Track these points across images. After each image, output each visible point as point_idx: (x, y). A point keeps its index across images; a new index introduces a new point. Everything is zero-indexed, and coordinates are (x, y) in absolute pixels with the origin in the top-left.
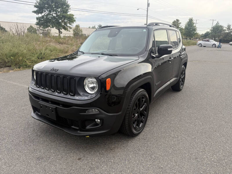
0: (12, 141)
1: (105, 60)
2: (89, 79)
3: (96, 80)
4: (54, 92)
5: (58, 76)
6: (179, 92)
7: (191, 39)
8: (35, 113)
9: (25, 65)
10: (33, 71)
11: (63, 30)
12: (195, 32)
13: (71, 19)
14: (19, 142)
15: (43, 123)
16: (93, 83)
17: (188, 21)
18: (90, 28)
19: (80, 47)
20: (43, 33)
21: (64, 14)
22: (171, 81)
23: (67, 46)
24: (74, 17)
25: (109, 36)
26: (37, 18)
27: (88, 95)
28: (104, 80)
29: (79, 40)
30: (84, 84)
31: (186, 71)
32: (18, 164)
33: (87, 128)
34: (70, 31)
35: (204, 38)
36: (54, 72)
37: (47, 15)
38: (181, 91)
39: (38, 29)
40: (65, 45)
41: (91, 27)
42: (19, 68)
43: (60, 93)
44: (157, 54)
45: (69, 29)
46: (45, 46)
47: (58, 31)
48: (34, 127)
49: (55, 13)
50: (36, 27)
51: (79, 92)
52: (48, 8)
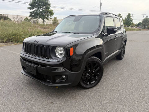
2: (59, 48)
3: (63, 49)
4: (36, 56)
5: (39, 45)
6: (121, 60)
7: (128, 27)
8: (24, 70)
11: (46, 20)
12: (132, 22)
13: (51, 13)
15: (30, 78)
16: (61, 51)
17: (128, 15)
20: (34, 22)
21: (47, 10)
23: (48, 30)
24: (53, 12)
25: (74, 21)
27: (57, 58)
28: (69, 48)
30: (56, 51)
33: (56, 81)
34: (50, 21)
36: (36, 43)
37: (37, 10)
39: (31, 20)
40: (46, 29)
42: (18, 43)
43: (40, 57)
44: (106, 33)
45: (50, 19)
46: (34, 30)
47: (43, 20)
49: (41, 9)
50: (29, 18)
51: (52, 57)
52: (37, 6)
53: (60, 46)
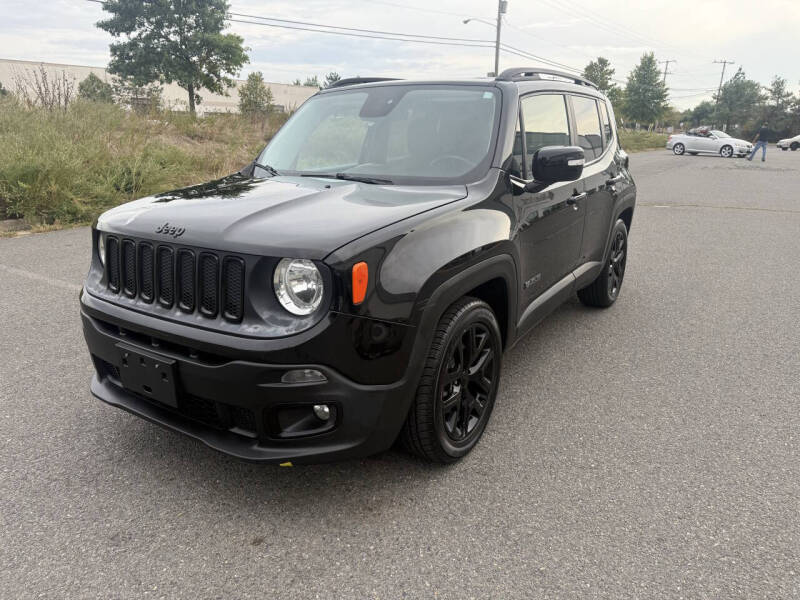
0: (25, 478)
1: (349, 198)
2: (292, 264)
3: (315, 268)
4: (169, 307)
5: (184, 251)
6: (605, 311)
7: (646, 128)
8: (105, 381)
9: (69, 212)
10: (96, 234)
11: (203, 92)
12: (662, 104)
13: (233, 54)
14: (46, 482)
15: (133, 418)
16: (306, 278)
17: (639, 64)
18: (298, 84)
19: (261, 151)
20: (134, 102)
21: (206, 35)
22: (579, 272)
23: (218, 146)
24: (243, 46)
26: (114, 49)
27: (288, 319)
28: (347, 267)
29: (260, 125)
30: (276, 280)
31: (629, 239)
32: (42, 557)
33: (284, 435)
34: (227, 95)
35: (693, 126)
36: (169, 238)
37: (149, 38)
38: (611, 309)
39: (116, 87)
40: (211, 145)
41: (302, 83)
42: (51, 222)
43: (190, 312)
44: (530, 180)
45: (225, 87)
46: (141, 147)
47: (187, 93)
48: (99, 429)
49: (175, 32)
50: (109, 79)
51: (259, 314)
52: (151, 13)
53: (296, 255)
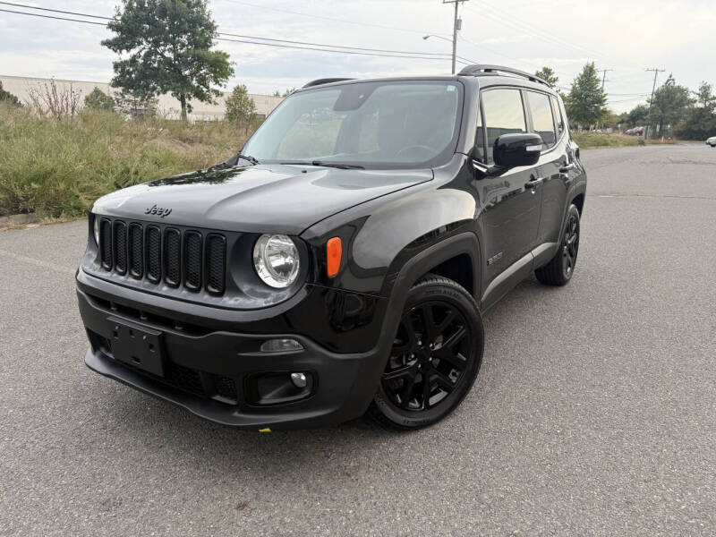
0: (24, 447)
2: (271, 240)
3: (292, 244)
4: (157, 283)
5: (171, 230)
6: (561, 288)
7: (588, 129)
8: (98, 353)
9: (75, 208)
10: (92, 217)
11: (194, 102)
12: (602, 108)
13: (220, 67)
14: (43, 449)
15: (127, 389)
16: (283, 254)
17: (582, 73)
18: (277, 95)
20: (135, 112)
21: (197, 52)
22: (536, 252)
23: (206, 148)
24: (229, 60)
26: (116, 66)
27: (266, 291)
29: (245, 130)
31: (581, 223)
32: (37, 522)
33: (263, 402)
34: (215, 104)
35: (629, 127)
36: (157, 218)
37: (148, 55)
38: (566, 286)
39: (118, 100)
40: (201, 148)
41: (281, 95)
42: (57, 215)
43: (176, 287)
44: (491, 165)
45: (214, 97)
46: (139, 149)
47: (180, 103)
48: (94, 400)
49: (170, 50)
50: (111, 92)
51: (239, 284)
52: (149, 33)
53: (274, 231)
